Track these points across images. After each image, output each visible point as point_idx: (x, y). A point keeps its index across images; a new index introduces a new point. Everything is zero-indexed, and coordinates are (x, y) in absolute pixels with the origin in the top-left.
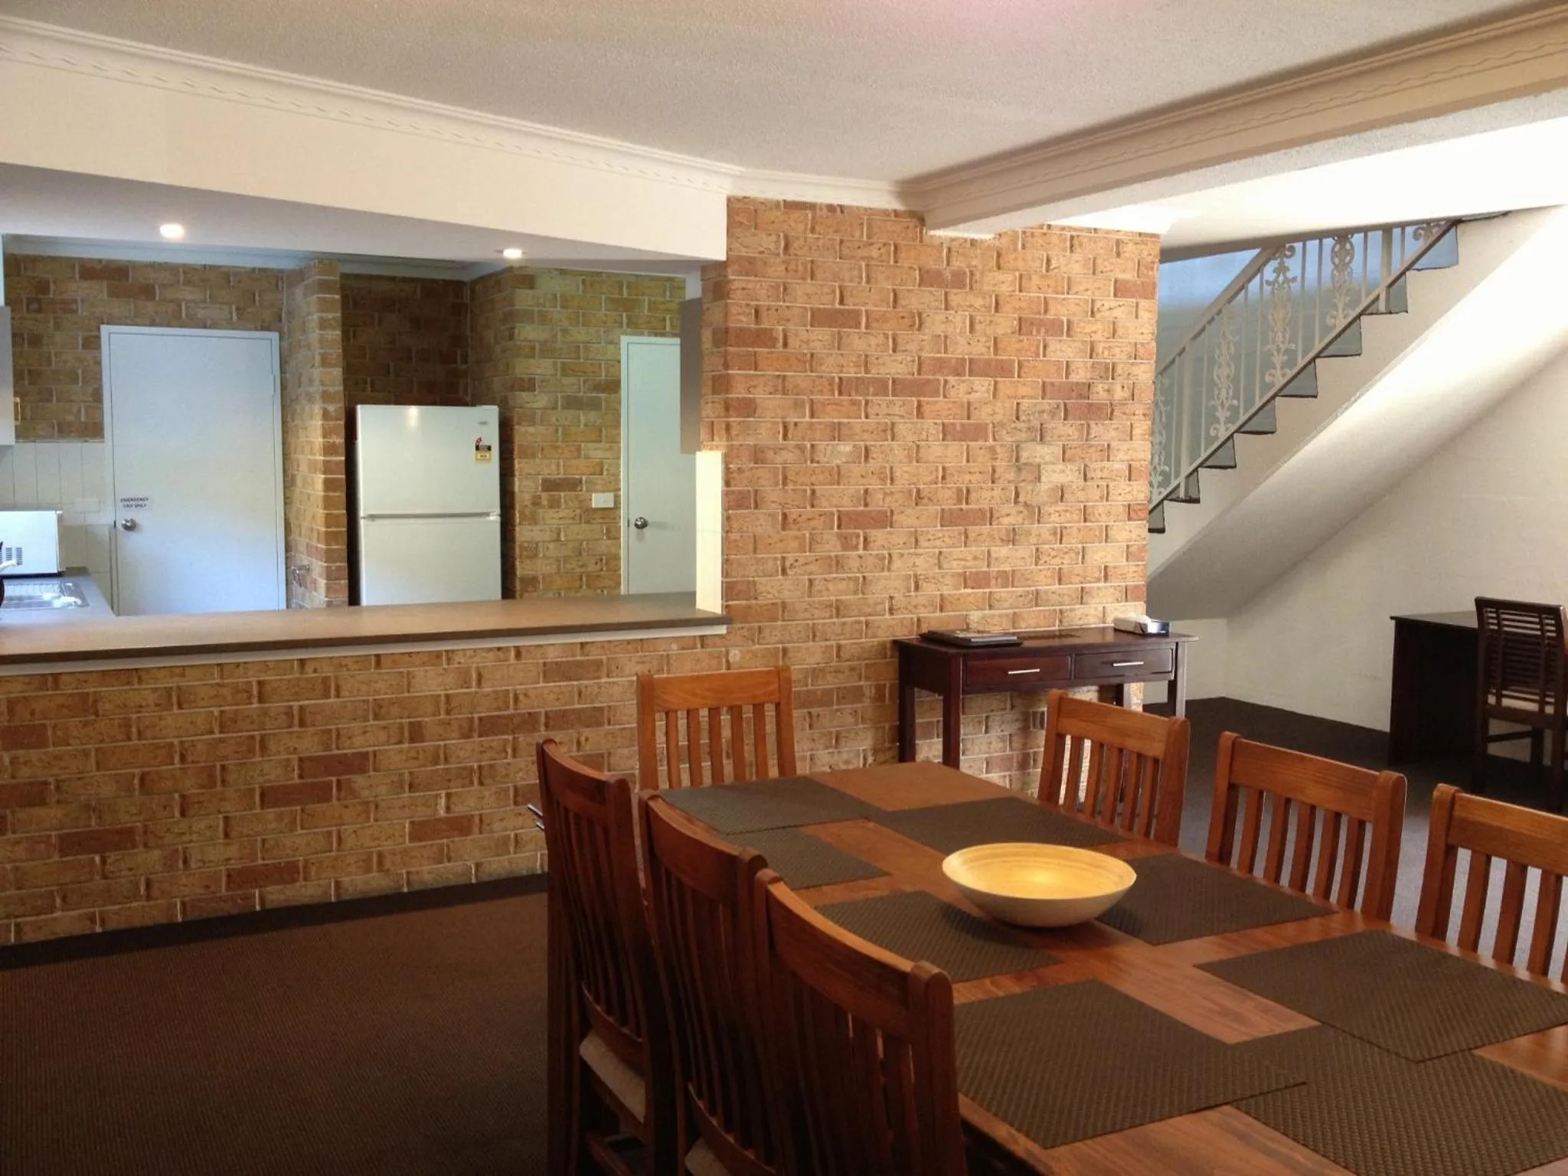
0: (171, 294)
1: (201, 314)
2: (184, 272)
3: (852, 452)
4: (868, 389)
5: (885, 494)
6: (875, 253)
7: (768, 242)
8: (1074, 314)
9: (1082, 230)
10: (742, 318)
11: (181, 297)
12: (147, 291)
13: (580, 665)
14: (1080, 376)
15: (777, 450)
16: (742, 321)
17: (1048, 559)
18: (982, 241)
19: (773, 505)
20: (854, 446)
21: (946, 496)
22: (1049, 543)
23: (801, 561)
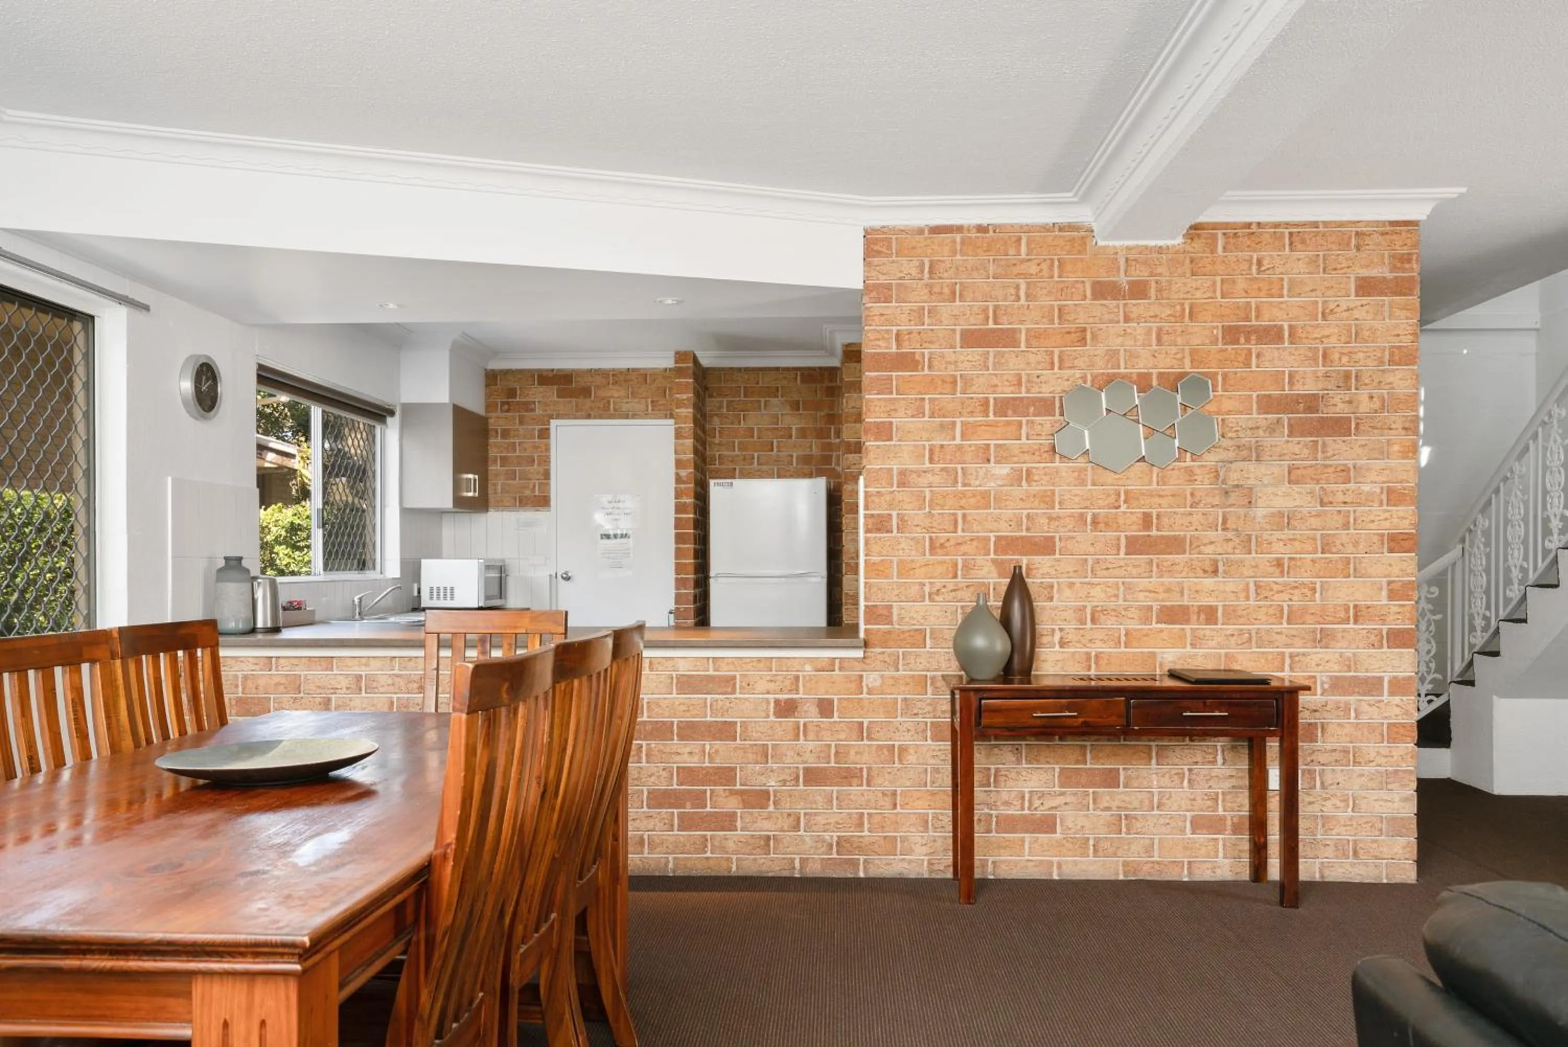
0: (602, 393)
1: (625, 407)
2: (613, 375)
3: (1008, 474)
4: (1027, 408)
5: (1051, 519)
6: (1033, 269)
7: (909, 267)
8: (1297, 318)
9: (1304, 225)
10: (881, 343)
11: (609, 395)
12: (586, 392)
13: (711, 678)
14: (1308, 387)
15: (920, 473)
16: (879, 346)
17: (1269, 594)
18: (1168, 247)
19: (918, 529)
20: (1012, 468)
21: (1129, 522)
22: (1271, 575)
23: (951, 587)
